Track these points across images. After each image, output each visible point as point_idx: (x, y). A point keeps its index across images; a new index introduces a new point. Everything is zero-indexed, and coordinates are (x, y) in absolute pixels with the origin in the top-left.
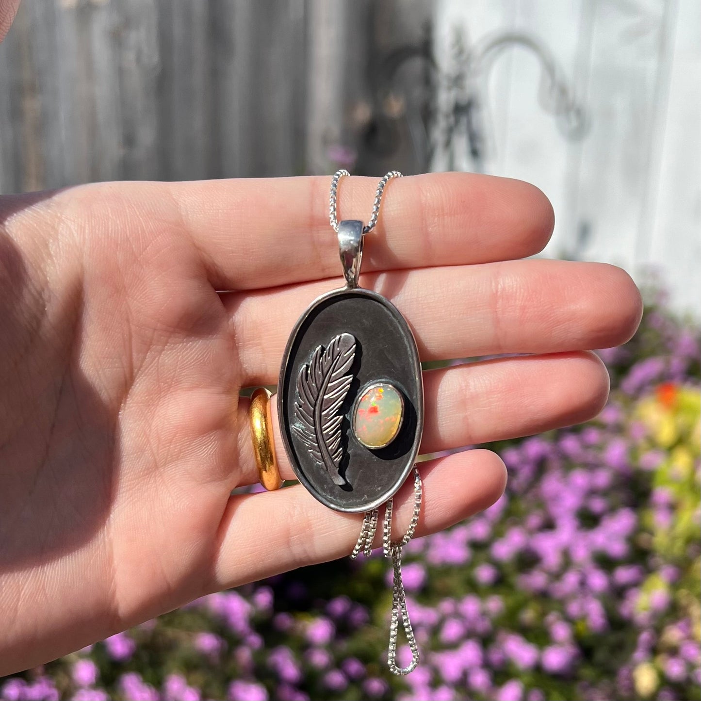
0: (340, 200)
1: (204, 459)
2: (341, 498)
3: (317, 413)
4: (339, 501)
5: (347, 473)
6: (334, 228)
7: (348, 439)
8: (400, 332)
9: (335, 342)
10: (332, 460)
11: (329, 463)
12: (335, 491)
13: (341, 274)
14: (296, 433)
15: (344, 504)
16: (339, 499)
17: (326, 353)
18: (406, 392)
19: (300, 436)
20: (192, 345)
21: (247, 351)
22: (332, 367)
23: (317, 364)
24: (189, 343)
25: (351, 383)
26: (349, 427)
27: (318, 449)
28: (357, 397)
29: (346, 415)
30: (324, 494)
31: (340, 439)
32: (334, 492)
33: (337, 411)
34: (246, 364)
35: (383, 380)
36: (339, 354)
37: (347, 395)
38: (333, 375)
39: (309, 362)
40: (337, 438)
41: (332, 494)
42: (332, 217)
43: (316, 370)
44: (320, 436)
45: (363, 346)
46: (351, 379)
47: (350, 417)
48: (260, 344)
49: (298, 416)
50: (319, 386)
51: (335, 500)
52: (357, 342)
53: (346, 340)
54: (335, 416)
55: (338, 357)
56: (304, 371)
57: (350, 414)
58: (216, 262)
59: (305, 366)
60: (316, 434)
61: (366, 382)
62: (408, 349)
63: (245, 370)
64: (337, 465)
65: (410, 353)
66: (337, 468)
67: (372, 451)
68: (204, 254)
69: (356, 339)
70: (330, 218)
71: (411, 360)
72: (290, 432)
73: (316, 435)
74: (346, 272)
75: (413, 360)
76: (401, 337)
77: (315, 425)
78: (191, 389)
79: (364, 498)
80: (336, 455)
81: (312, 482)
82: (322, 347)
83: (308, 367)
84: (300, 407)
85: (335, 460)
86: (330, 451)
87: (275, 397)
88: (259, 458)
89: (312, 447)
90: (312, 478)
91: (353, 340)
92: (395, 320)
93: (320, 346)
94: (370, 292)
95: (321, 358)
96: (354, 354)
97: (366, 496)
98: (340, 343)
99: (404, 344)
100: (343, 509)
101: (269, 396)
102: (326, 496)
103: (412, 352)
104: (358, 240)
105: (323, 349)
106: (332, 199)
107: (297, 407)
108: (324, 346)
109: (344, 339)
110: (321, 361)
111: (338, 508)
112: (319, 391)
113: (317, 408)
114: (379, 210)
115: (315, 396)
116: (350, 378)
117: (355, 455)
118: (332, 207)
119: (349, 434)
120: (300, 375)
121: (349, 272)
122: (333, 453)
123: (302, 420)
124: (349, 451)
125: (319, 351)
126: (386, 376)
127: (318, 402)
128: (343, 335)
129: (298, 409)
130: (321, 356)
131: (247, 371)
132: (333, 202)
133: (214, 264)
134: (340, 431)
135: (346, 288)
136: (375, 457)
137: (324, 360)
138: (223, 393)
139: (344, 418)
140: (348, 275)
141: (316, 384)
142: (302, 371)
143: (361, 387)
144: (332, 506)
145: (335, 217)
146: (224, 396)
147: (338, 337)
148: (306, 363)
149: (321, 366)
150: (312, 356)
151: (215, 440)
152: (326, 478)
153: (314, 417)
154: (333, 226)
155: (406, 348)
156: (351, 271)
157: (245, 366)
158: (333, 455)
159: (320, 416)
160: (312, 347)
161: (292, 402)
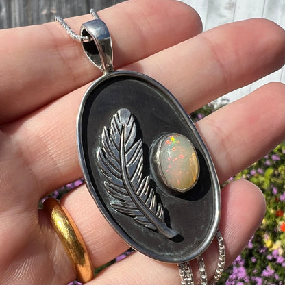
2: (178, 249)
3: (126, 183)
4: (177, 254)
5: (172, 225)
9: (115, 119)
10: (157, 218)
12: (169, 247)
14: (116, 208)
15: (182, 254)
16: (176, 252)
17: (112, 130)
22: (122, 139)
25: (143, 147)
27: (141, 214)
28: (151, 157)
30: (162, 254)
33: (142, 174)
36: (123, 127)
37: (143, 157)
38: (126, 145)
40: (152, 197)
41: (168, 250)
43: (110, 147)
44: (138, 203)
47: (152, 177)
50: (118, 159)
51: (173, 254)
54: (142, 179)
55: (123, 129)
57: (152, 175)
59: (99, 149)
60: (134, 201)
61: (151, 143)
62: (171, 106)
64: (163, 221)
66: (164, 223)
71: (176, 113)
75: (178, 112)
77: (129, 194)
79: (195, 241)
80: (158, 212)
83: (102, 148)
84: (110, 183)
85: (159, 217)
86: (151, 211)
89: (136, 214)
91: (129, 112)
93: (105, 127)
96: (134, 123)
98: (120, 118)
99: (165, 103)
102: (164, 255)
103: (174, 106)
110: (110, 138)
112: (120, 163)
113: (124, 178)
115: (119, 169)
116: (140, 143)
119: (158, 191)
120: (98, 157)
123: (116, 195)
125: (106, 131)
129: (110, 187)
130: (109, 134)
136: (186, 201)
141: (116, 159)
143: (149, 149)
149: (112, 142)
150: (100, 139)
153: (125, 187)
155: (168, 105)
158: (156, 213)
159: (131, 184)
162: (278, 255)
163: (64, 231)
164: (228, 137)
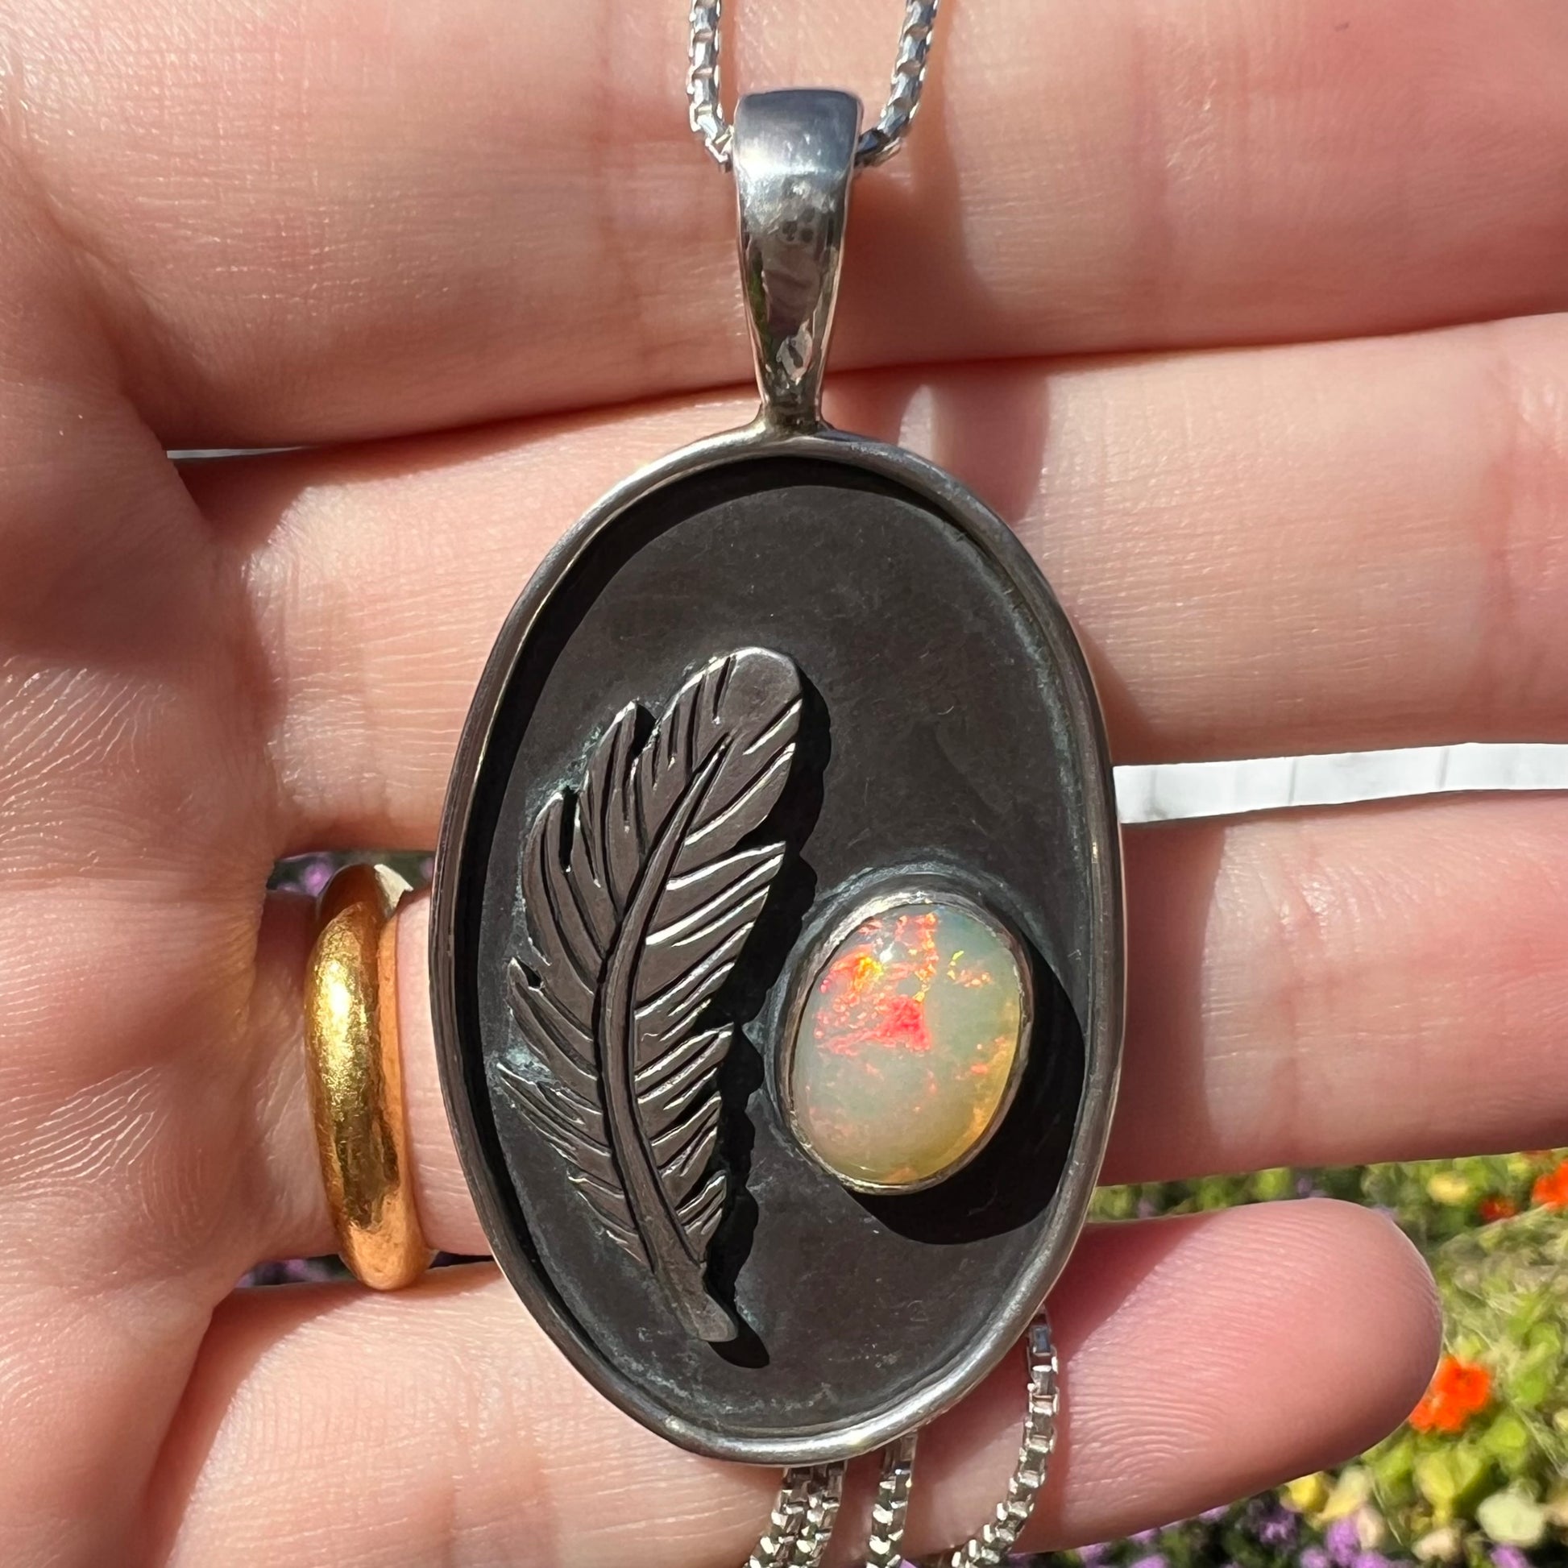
0: (737, 19)
1: (92, 1187)
2: (716, 1387)
3: (612, 1012)
5: (744, 1281)
6: (708, 143)
7: (753, 1130)
8: (1021, 645)
9: (699, 687)
10: (676, 1226)
11: (662, 1236)
12: (684, 1356)
13: (747, 376)
14: (512, 1095)
15: (727, 1415)
16: (703, 1392)
17: (658, 737)
18: (1037, 930)
19: (529, 1112)
20: (43, 683)
21: (302, 712)
22: (687, 801)
23: (616, 791)
24: (29, 676)
25: (777, 882)
26: (759, 1081)
27: (610, 1177)
28: (801, 944)
29: (745, 1027)
30: (634, 1365)
31: (713, 1133)
32: (679, 1361)
33: (704, 1005)
34: (294, 770)
35: (928, 869)
36: (719, 746)
37: (753, 931)
38: (689, 841)
39: (579, 779)
40: (701, 1131)
41: (673, 1368)
42: (699, 90)
43: (609, 819)
44: (620, 1117)
45: (833, 711)
46: (776, 861)
47: (765, 1033)
48: (358, 688)
49: (521, 1022)
50: (623, 888)
51: (683, 1394)
52: (808, 692)
53: (756, 681)
54: (696, 1029)
55: (715, 757)
56: (556, 817)
57: (766, 1020)
58: (154, 306)
59: (557, 796)
60: (603, 1106)
61: (842, 877)
62: (1057, 727)
63: (290, 792)
64: (700, 1250)
65: (1062, 742)
66: (697, 1263)
67: (868, 1201)
68: (96, 263)
69: (801, 674)
70: (691, 98)
71: (1065, 777)
72: (485, 1089)
73: (605, 1109)
74: (769, 355)
75: (1079, 779)
76: (1023, 668)
77: (599, 1067)
78: (41, 878)
79: (818, 1396)
80: (695, 1203)
81: (583, 1312)
82: (641, 710)
83: (570, 797)
84: (534, 980)
85: (689, 1230)
86: (667, 1188)
87: (421, 915)
88: (338, 1182)
89: (588, 1166)
90: (583, 1296)
91: (792, 683)
92: (994, 585)
93: (631, 706)
94: (879, 451)
95: (636, 761)
96: (792, 747)
97: (825, 1386)
98: (727, 694)
99: (1036, 700)
100: (724, 1443)
101: (394, 900)
102: (643, 1374)
103: (1074, 740)
104: (839, 175)
105: (644, 722)
106: (701, 11)
107: (518, 985)
108: (647, 705)
109: (743, 675)
110: (633, 772)
111: (699, 1435)
112: (622, 910)
113: (614, 989)
114: (931, 56)
115: (605, 934)
116: (772, 858)
117: (783, 1205)
118: (701, 48)
119: (759, 1108)
120: (536, 832)
121: (783, 354)
122: (679, 1199)
123: (539, 1042)
124: (756, 1183)
125: (624, 729)
126: (941, 852)
127: (620, 963)
128: (741, 654)
129: (526, 995)
130: (635, 749)
131: (298, 798)
132: (702, 25)
133: (148, 318)
134: (716, 1099)
135: (761, 428)
137: (647, 772)
138: (189, 895)
139: (738, 1037)
140: (779, 366)
141: (609, 883)
142: (548, 814)
143: (818, 898)
144: (675, 1425)
145: (714, 94)
146: (189, 913)
147: (717, 664)
148: (561, 787)
149: (632, 799)
150: (590, 753)
151: (144, 1109)
152: (646, 1297)
153: (595, 1030)
154: (702, 132)
155: (1045, 719)
156: (791, 349)
157: (289, 777)
158: (684, 1202)
159: (627, 1027)
160: (594, 707)
161: (498, 953)
162: (1356, 1549)
163: (339, 1055)
164: (1331, 981)
